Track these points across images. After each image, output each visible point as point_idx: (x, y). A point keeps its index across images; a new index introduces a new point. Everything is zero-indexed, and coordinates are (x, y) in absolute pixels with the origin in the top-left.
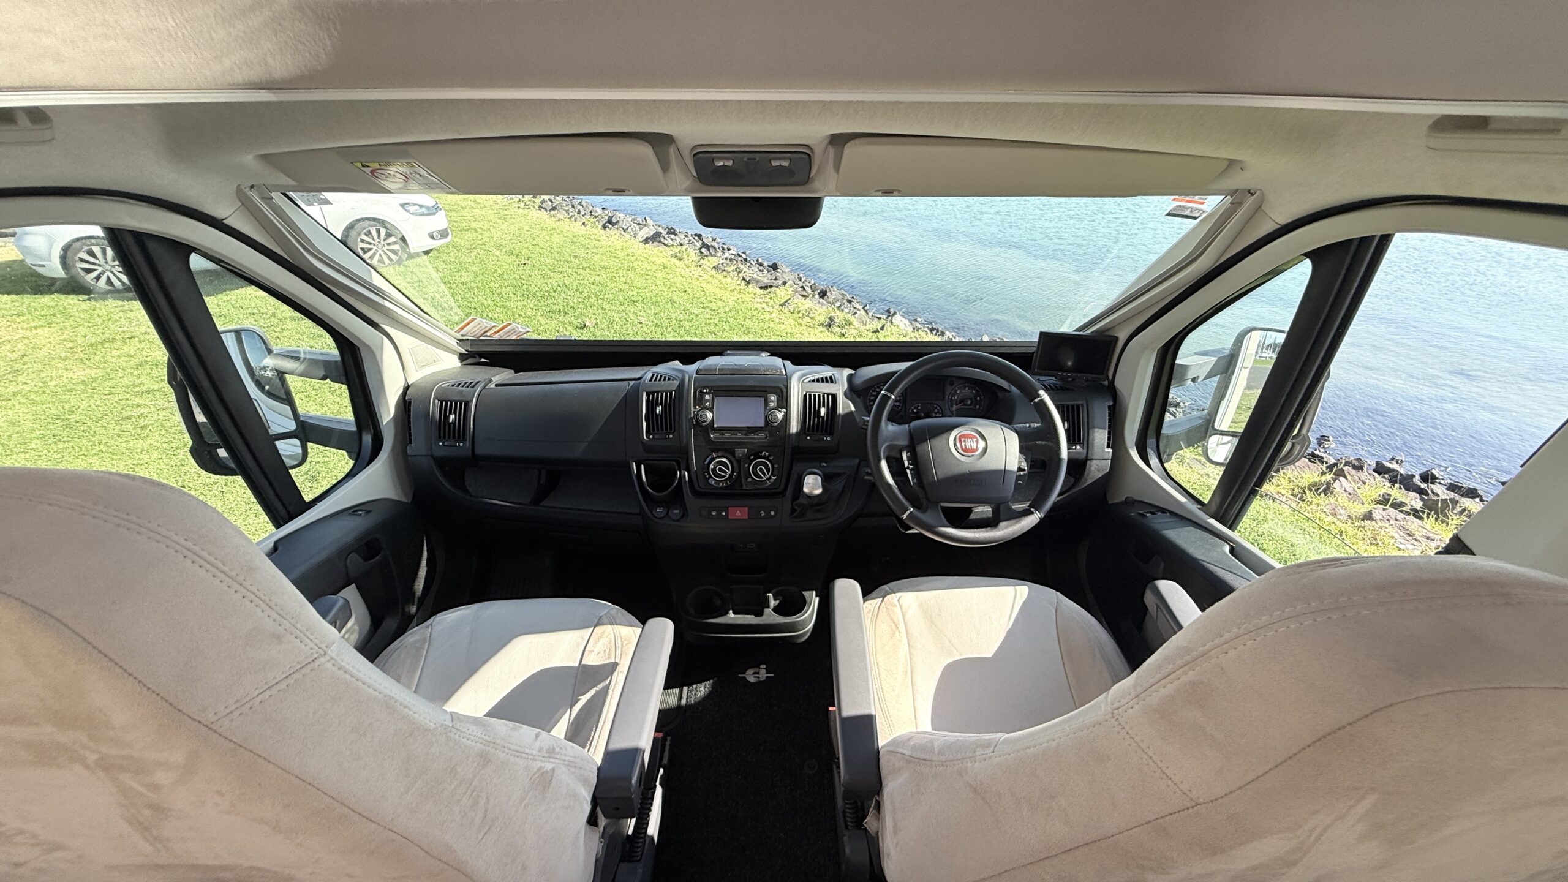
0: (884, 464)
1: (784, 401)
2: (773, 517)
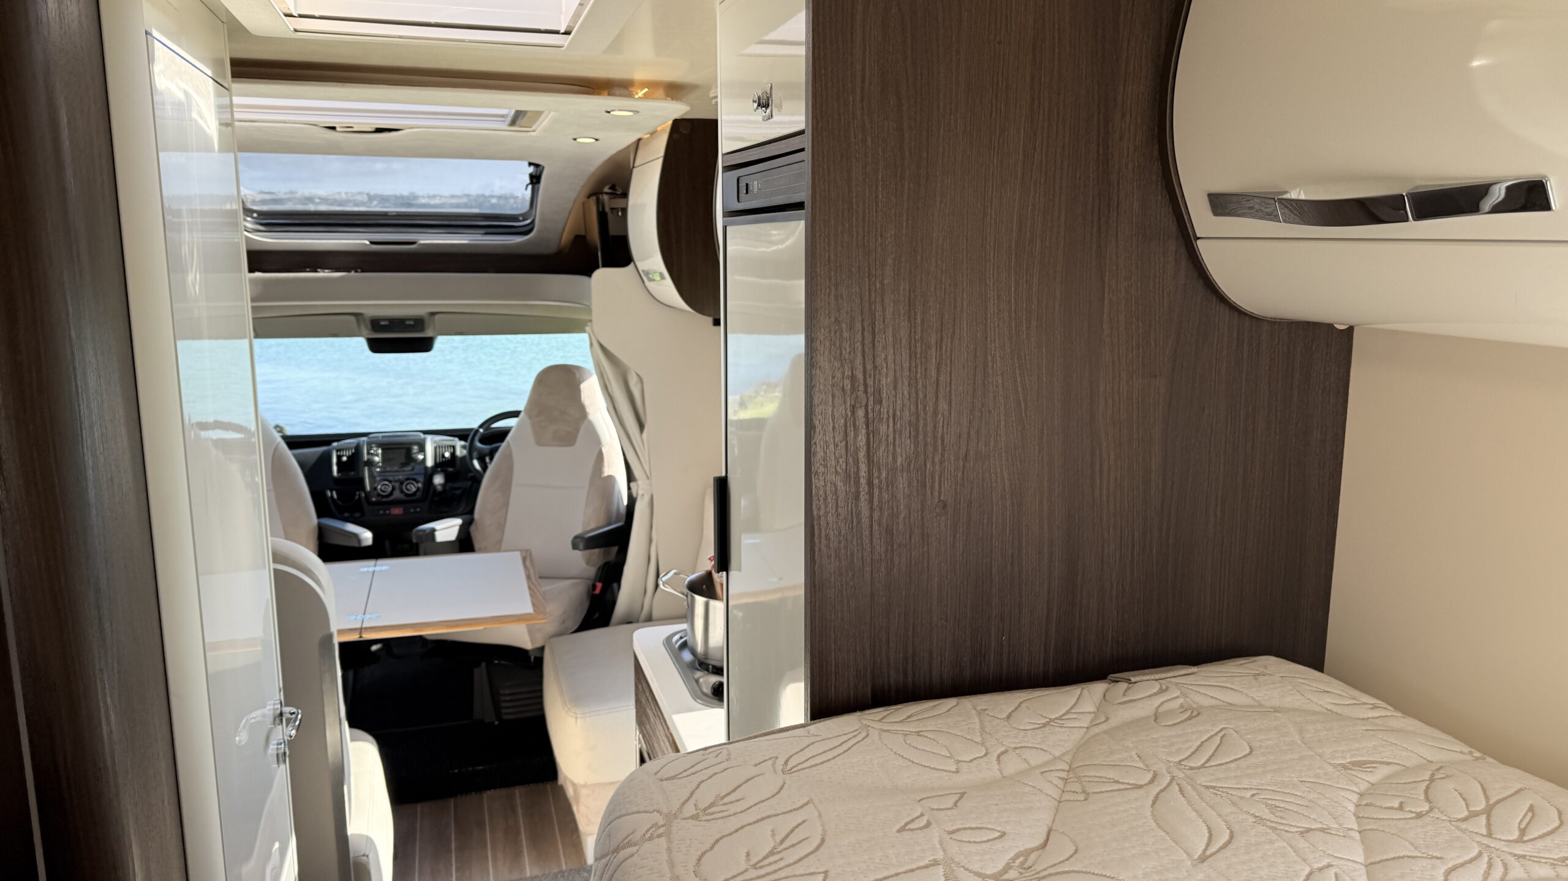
0: (476, 461)
1: (422, 449)
2: (418, 512)
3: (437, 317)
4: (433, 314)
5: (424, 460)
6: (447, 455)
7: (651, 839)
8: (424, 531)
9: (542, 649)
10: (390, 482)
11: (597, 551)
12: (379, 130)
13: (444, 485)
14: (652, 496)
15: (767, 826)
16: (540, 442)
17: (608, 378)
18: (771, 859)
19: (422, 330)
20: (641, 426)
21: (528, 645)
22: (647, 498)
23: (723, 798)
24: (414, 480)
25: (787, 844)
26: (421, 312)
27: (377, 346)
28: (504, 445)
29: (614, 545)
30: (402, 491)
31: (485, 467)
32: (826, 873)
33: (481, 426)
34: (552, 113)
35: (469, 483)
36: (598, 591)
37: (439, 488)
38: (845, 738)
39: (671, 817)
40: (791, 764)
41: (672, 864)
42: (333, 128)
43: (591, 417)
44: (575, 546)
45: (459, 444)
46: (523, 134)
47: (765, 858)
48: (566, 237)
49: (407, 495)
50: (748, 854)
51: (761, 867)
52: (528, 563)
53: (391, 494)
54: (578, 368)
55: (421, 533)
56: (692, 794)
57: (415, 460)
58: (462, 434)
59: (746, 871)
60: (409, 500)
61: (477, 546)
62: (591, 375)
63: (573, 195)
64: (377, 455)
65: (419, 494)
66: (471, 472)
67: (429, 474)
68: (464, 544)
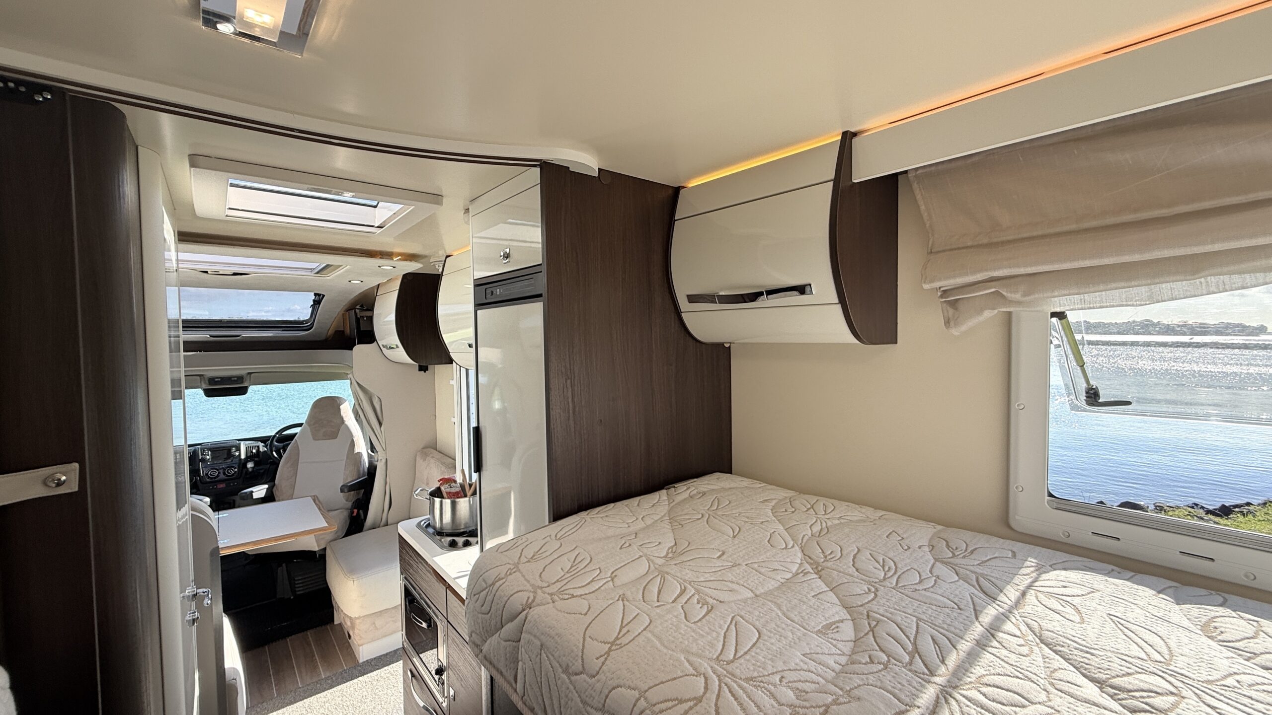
0: (274, 453)
1: (238, 449)
2: (237, 485)
3: (252, 375)
4: (250, 374)
5: (240, 455)
6: (254, 451)
7: (510, 574)
8: (246, 493)
9: (325, 549)
10: (216, 469)
11: (352, 492)
12: (235, 274)
13: (253, 468)
14: (387, 459)
15: (565, 558)
16: (315, 439)
17: (361, 400)
18: (573, 568)
19: (242, 382)
20: (380, 424)
21: (316, 549)
22: (384, 461)
23: (537, 552)
24: (233, 467)
25: (576, 563)
26: (244, 373)
27: (209, 393)
28: (293, 442)
29: (362, 489)
30: (224, 474)
31: (280, 456)
32: (599, 568)
33: (277, 433)
34: (348, 267)
35: (268, 466)
36: (355, 514)
37: (250, 470)
38: (576, 523)
39: (516, 565)
40: (558, 536)
41: (528, 581)
42: (206, 272)
43: (346, 423)
44: (342, 491)
45: (261, 445)
46: (322, 278)
47: (570, 568)
48: (330, 332)
49: (227, 476)
50: (562, 569)
51: (571, 572)
52: (317, 502)
53: (218, 476)
54: (338, 398)
55: (244, 495)
56: (521, 554)
57: (234, 456)
58: (264, 440)
59: (564, 575)
60: (229, 479)
61: (276, 499)
62: (346, 401)
63: (338, 310)
64: (208, 455)
65: (236, 475)
66: (271, 459)
67: (243, 464)
68: (269, 498)
